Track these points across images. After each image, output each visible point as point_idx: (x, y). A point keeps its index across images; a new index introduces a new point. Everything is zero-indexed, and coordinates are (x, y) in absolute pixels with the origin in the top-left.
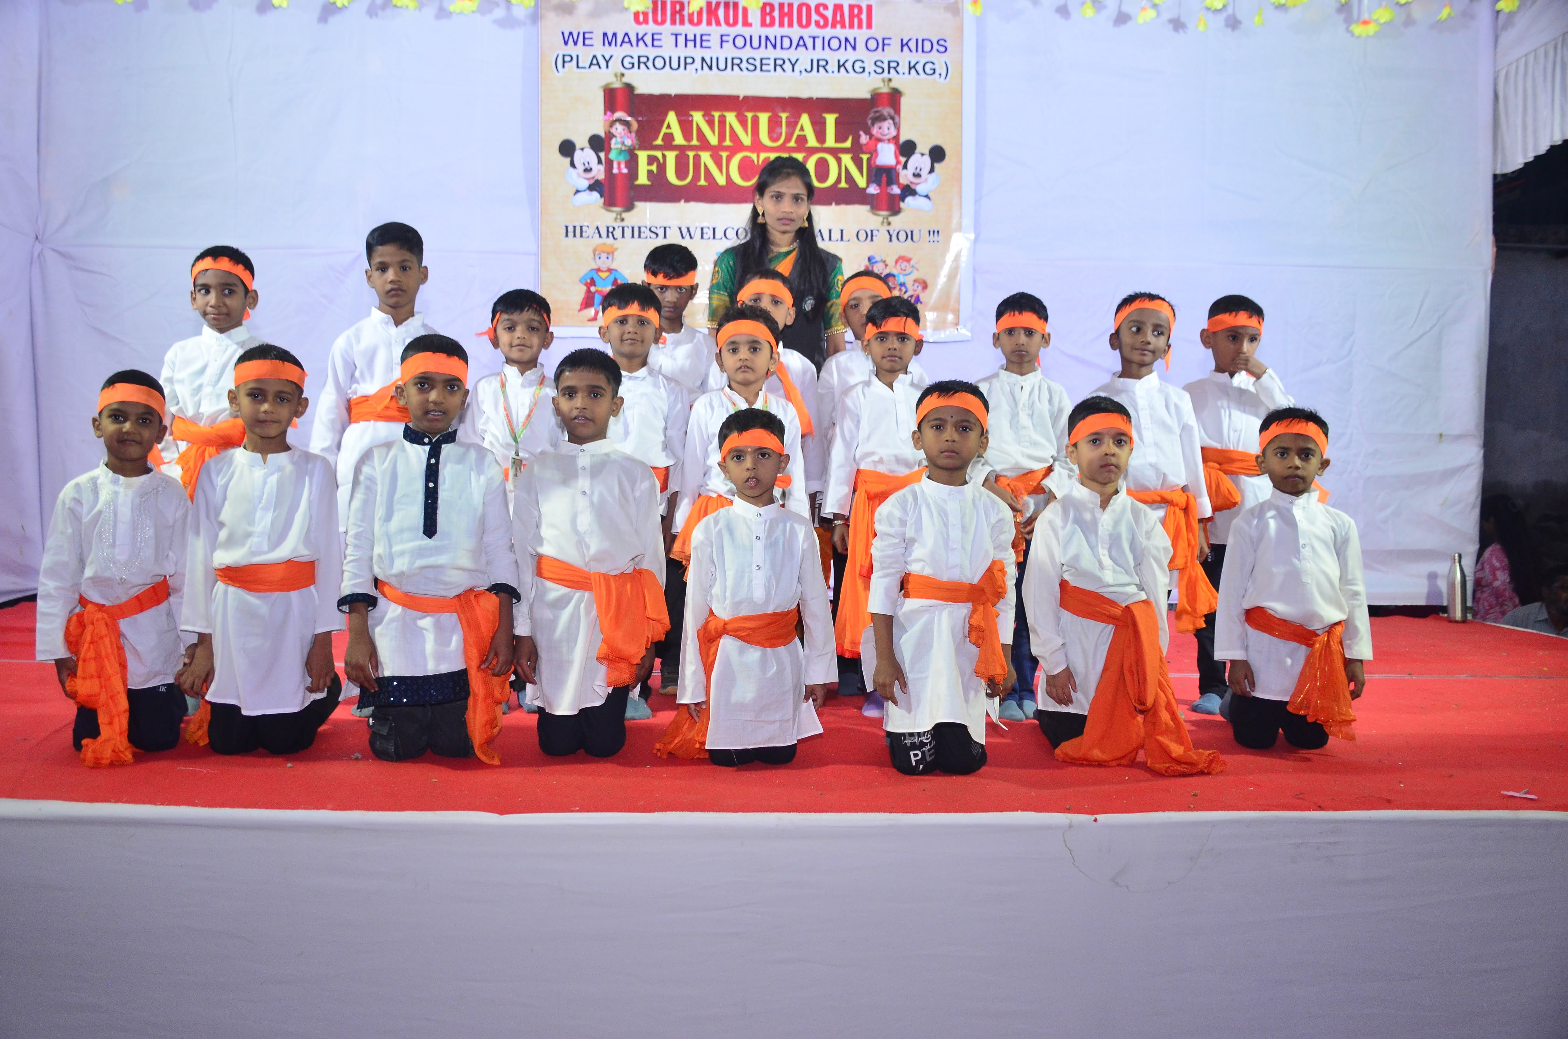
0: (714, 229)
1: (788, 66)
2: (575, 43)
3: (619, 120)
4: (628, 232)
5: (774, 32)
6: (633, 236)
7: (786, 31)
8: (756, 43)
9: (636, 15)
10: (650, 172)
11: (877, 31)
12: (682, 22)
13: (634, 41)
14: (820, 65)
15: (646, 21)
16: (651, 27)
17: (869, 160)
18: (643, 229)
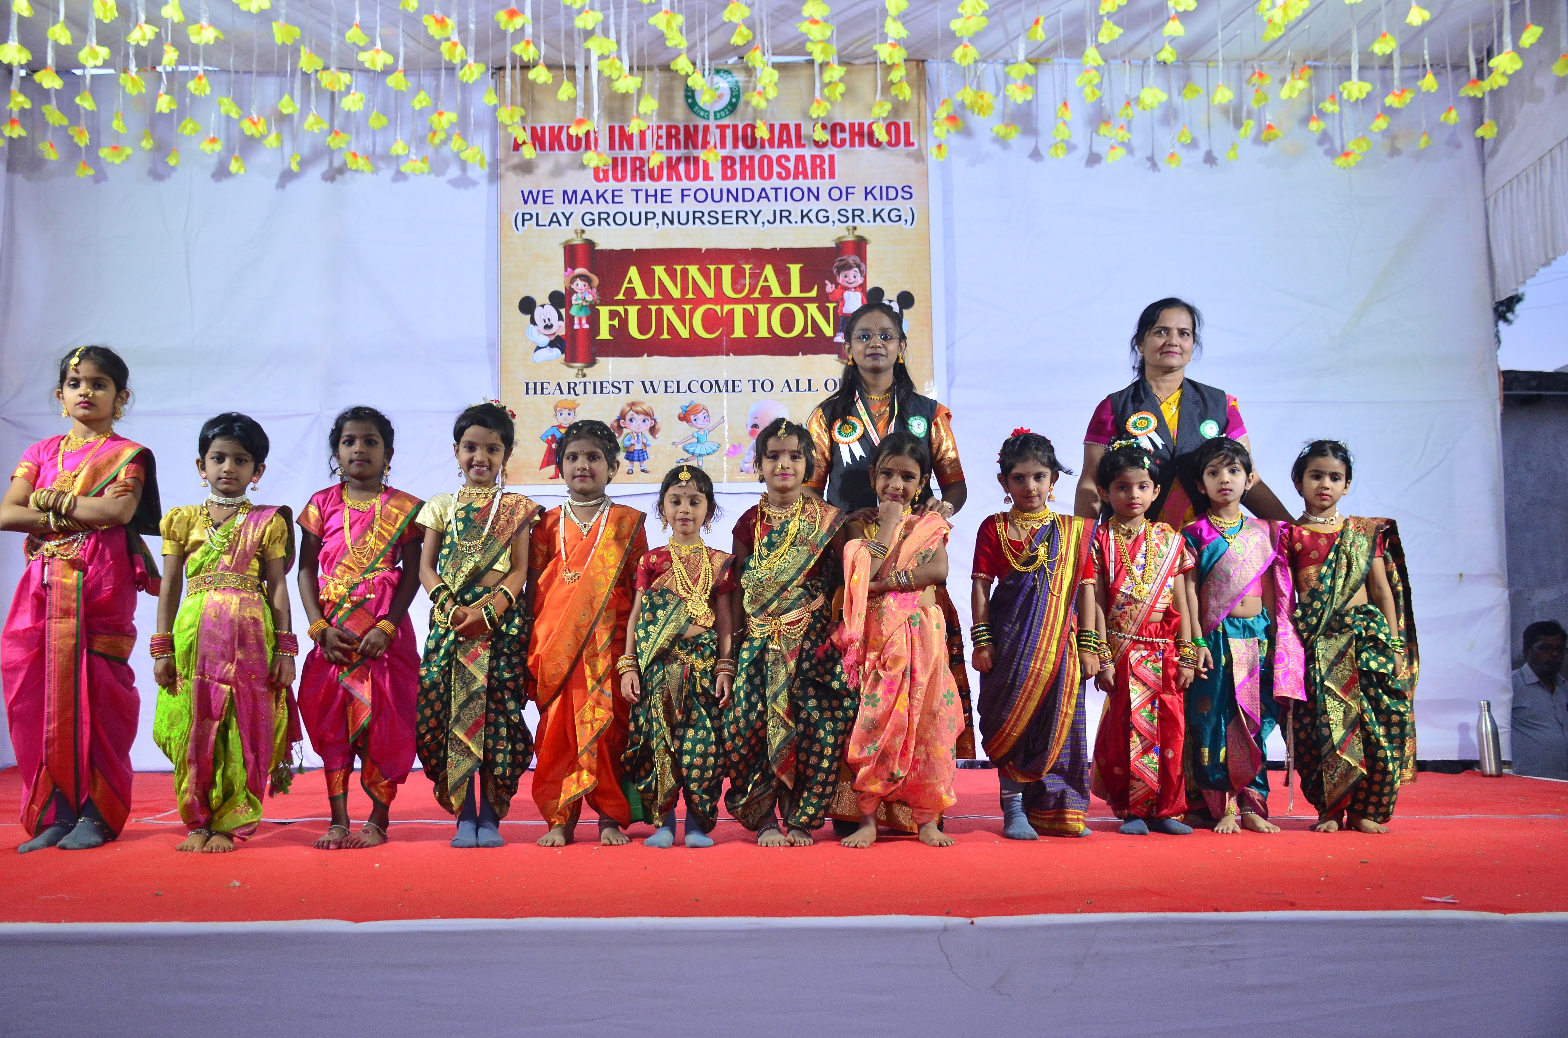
0: (678, 382)
1: (750, 218)
2: (535, 202)
3: (582, 277)
4: (590, 388)
5: (736, 184)
6: (595, 392)
7: (747, 183)
8: (717, 197)
9: (596, 170)
10: (612, 327)
11: (840, 181)
12: (642, 179)
13: (594, 198)
14: (784, 216)
15: (606, 179)
16: (612, 184)
17: (835, 308)
18: (605, 385)
